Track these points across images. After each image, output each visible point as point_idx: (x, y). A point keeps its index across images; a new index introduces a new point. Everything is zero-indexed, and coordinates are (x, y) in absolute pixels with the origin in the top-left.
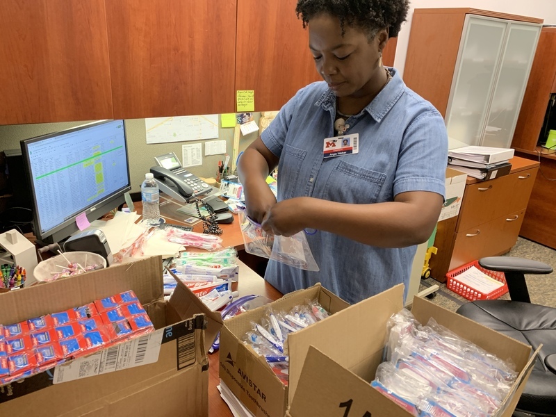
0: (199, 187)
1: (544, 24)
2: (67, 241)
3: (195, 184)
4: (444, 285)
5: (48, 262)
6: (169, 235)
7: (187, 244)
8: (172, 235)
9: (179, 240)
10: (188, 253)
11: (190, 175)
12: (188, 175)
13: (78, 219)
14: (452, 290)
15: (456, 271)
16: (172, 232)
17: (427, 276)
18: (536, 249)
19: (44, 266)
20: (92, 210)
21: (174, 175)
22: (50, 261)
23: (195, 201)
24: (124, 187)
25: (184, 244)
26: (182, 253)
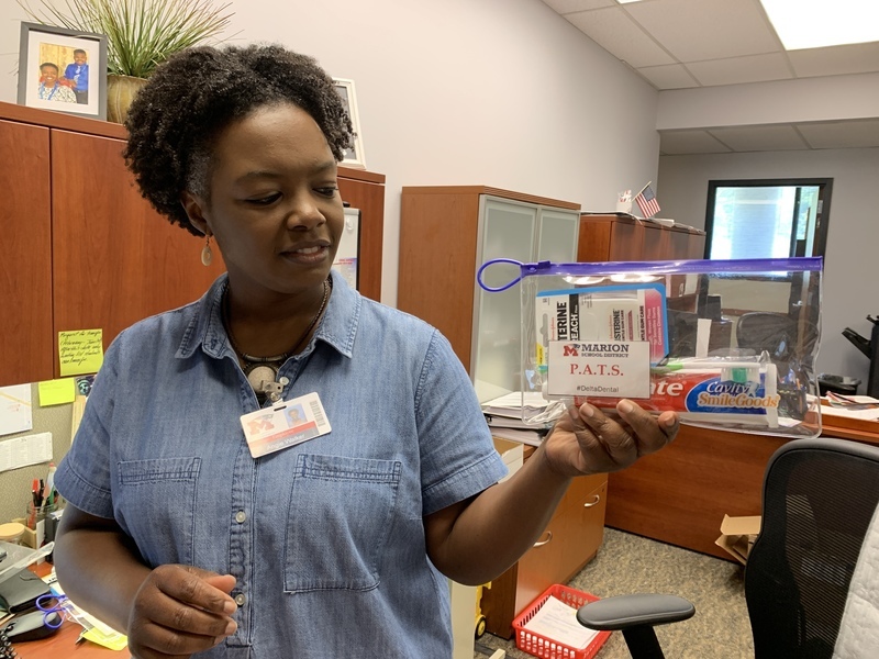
1: (582, 211)
4: (511, 643)
14: (525, 651)
15: (527, 614)
17: (481, 631)
18: (631, 544)
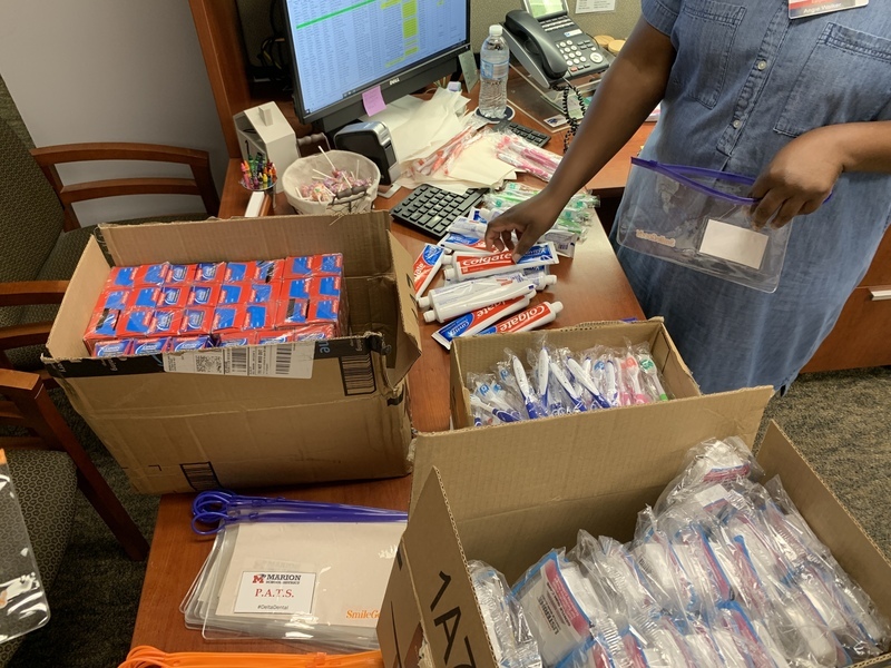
0: (583, 59)
2: (339, 133)
3: (579, 53)
5: (308, 161)
6: (500, 146)
7: (523, 168)
8: (506, 147)
9: (514, 157)
10: (518, 186)
11: (578, 32)
12: (572, 33)
13: (366, 96)
16: (507, 141)
19: (302, 167)
20: (392, 83)
21: (542, 31)
22: (311, 160)
23: (563, 89)
24: (457, 45)
25: (519, 167)
26: (508, 184)
